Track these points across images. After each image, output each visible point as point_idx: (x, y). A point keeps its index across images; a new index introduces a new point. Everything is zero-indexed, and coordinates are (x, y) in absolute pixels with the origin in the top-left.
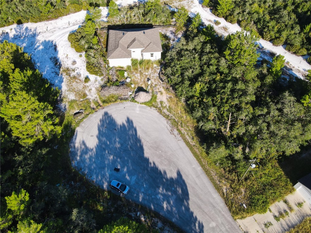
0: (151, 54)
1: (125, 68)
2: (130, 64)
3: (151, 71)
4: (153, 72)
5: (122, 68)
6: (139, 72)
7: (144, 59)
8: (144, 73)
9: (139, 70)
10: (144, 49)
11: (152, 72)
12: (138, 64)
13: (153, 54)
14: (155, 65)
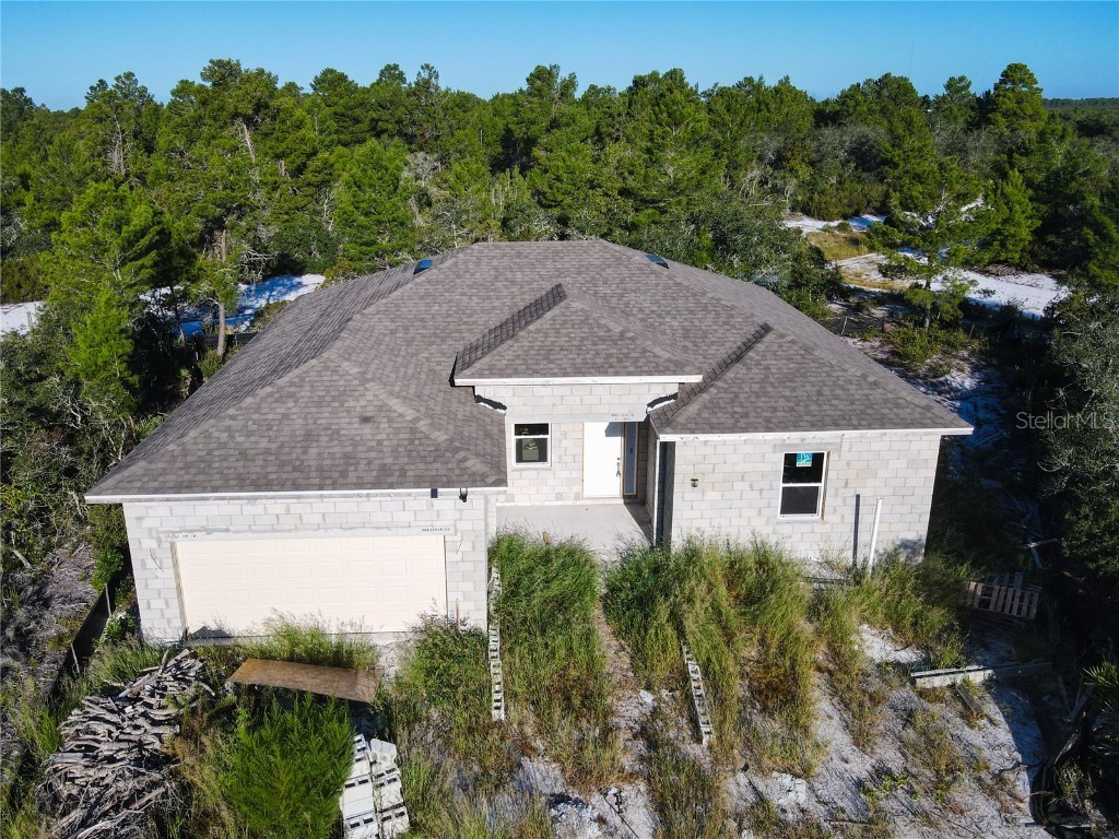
0: (792, 470)
1: (391, 664)
2: (474, 610)
3: (861, 740)
4: (893, 759)
5: (339, 659)
6: (627, 753)
7: (677, 541)
8: (735, 788)
9: (631, 706)
10: (687, 394)
11: (881, 772)
12: (596, 611)
13: (815, 470)
14: (875, 646)
